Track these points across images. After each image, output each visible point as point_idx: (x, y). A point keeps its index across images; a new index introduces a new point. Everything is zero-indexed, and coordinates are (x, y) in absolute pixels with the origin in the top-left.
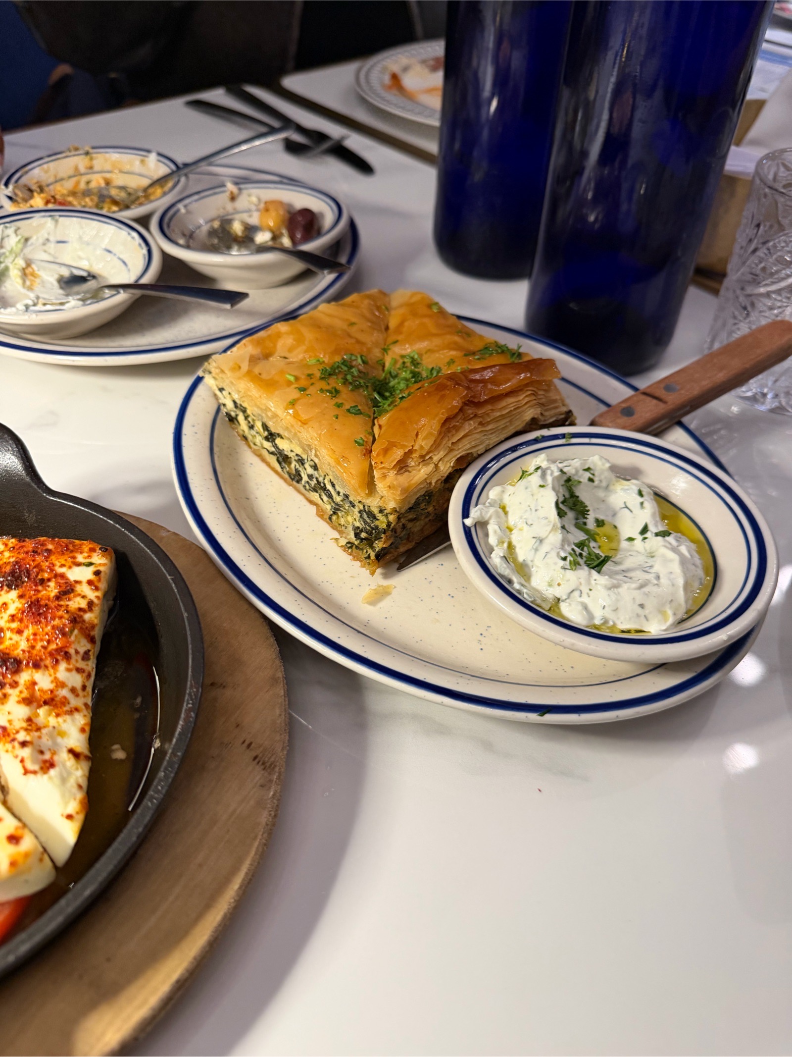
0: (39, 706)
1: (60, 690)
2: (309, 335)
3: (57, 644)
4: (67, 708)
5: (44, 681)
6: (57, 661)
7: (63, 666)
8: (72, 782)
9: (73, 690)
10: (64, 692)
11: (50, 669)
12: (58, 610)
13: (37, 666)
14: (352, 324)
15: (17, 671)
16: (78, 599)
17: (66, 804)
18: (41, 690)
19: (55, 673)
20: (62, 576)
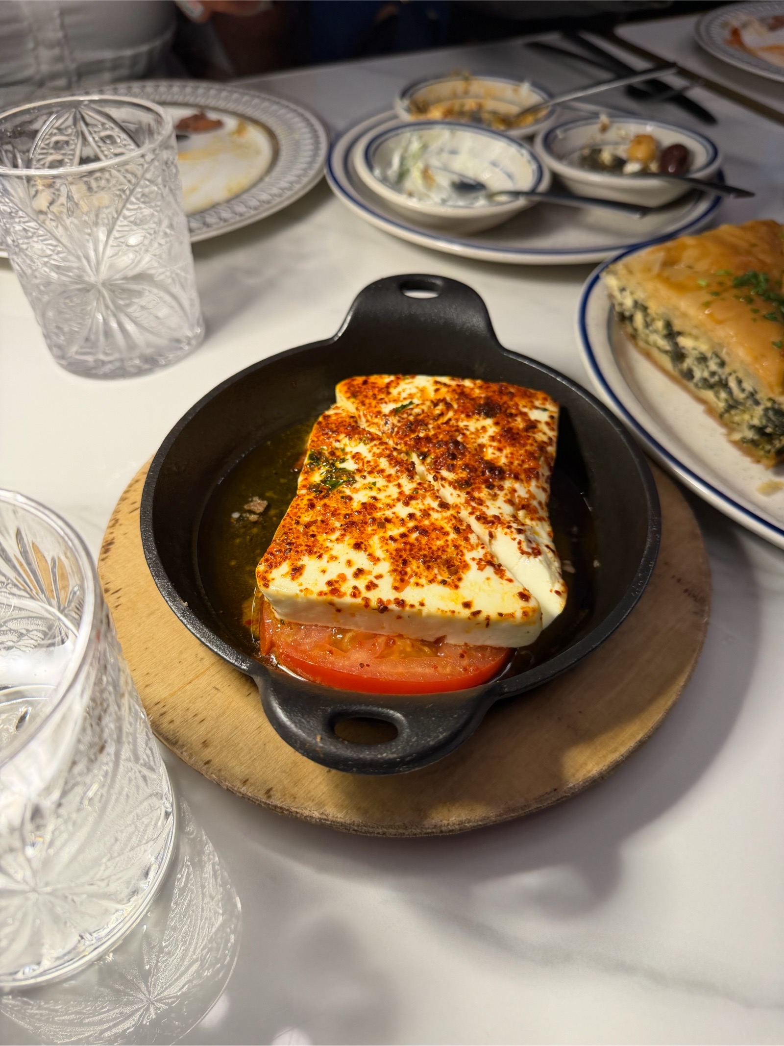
0: (519, 510)
1: (532, 500)
2: (714, 250)
3: (529, 465)
4: (537, 516)
5: (522, 491)
6: (530, 478)
7: (533, 483)
8: (553, 568)
9: (540, 503)
10: (535, 503)
11: (525, 482)
12: (528, 439)
13: (517, 478)
14: (754, 245)
15: (502, 478)
16: (540, 434)
17: (553, 583)
18: (519, 497)
19: (528, 487)
20: (525, 414)
